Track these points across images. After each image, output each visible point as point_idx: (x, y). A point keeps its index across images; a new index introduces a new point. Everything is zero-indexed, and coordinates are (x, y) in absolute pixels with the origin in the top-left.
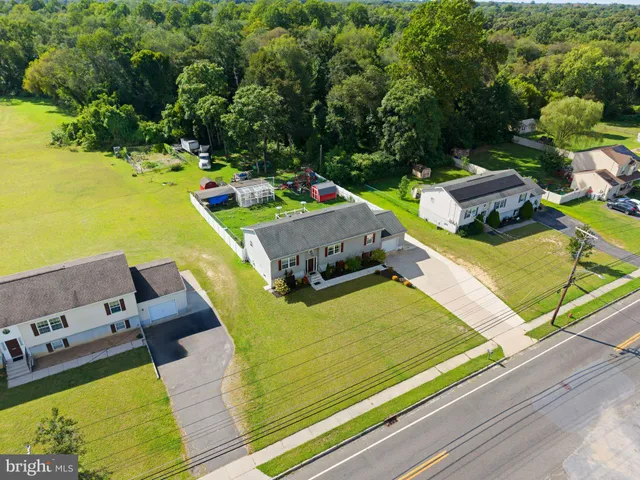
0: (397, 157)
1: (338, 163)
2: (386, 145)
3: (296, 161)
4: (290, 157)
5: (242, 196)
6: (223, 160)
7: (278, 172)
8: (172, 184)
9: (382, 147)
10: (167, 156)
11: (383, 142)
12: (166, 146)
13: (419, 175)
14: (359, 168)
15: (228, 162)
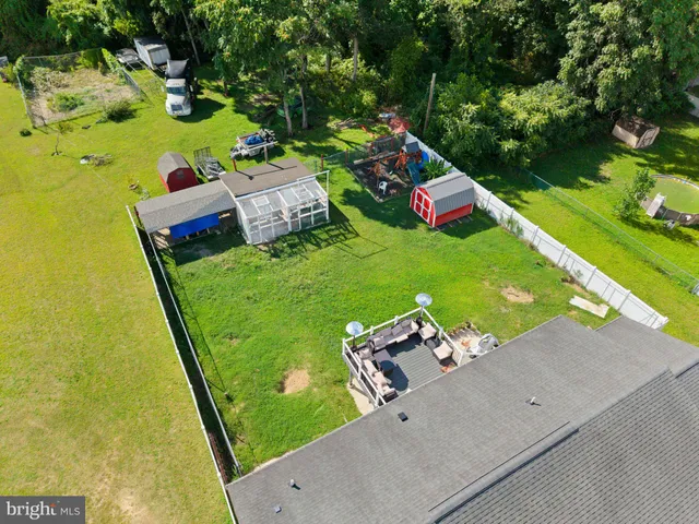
0: (600, 103)
1: (473, 120)
2: (571, 73)
3: (368, 97)
4: (355, 85)
5: (251, 221)
6: (218, 90)
7: (332, 125)
8: (101, 163)
9: (562, 75)
10: (108, 78)
11: (565, 63)
12: (107, 54)
13: (632, 141)
14: (519, 134)
15: (229, 94)
